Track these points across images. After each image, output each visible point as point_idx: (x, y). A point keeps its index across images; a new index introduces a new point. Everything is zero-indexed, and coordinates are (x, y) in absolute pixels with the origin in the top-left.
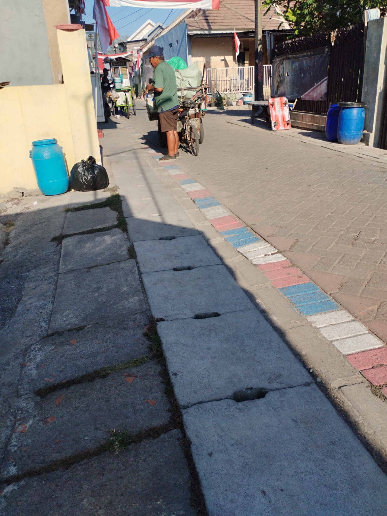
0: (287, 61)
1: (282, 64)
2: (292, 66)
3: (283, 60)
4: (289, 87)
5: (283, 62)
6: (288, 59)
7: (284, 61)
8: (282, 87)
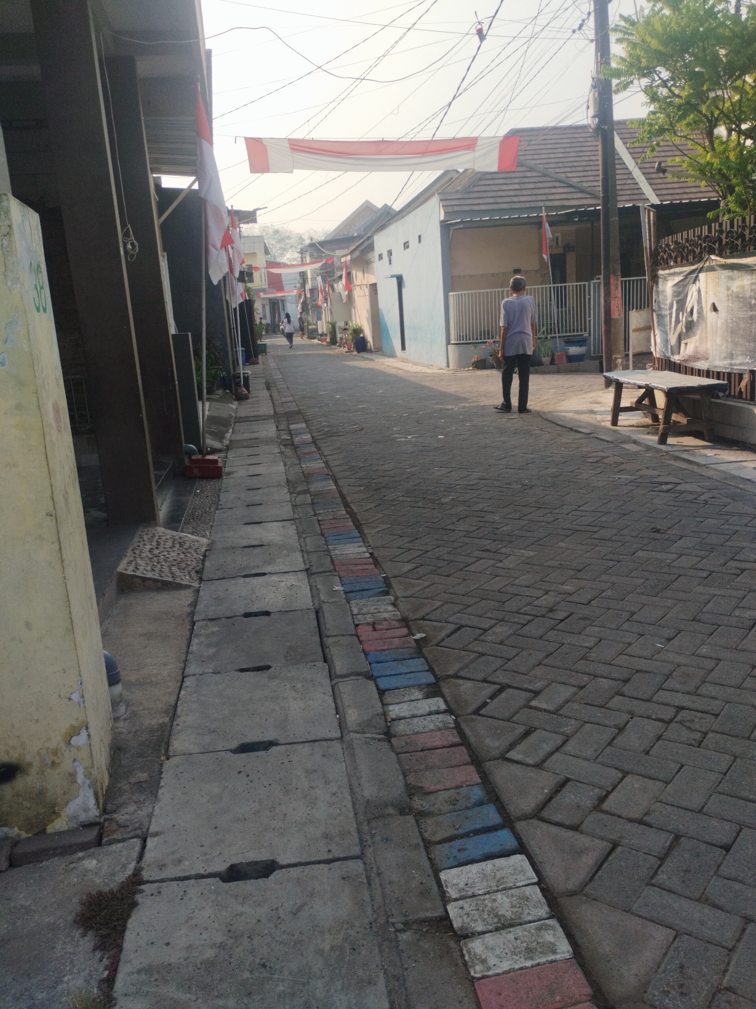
0: (711, 275)
1: (694, 282)
2: (728, 289)
3: (700, 272)
4: (719, 340)
5: (697, 276)
6: (712, 269)
7: (702, 276)
8: (697, 337)
